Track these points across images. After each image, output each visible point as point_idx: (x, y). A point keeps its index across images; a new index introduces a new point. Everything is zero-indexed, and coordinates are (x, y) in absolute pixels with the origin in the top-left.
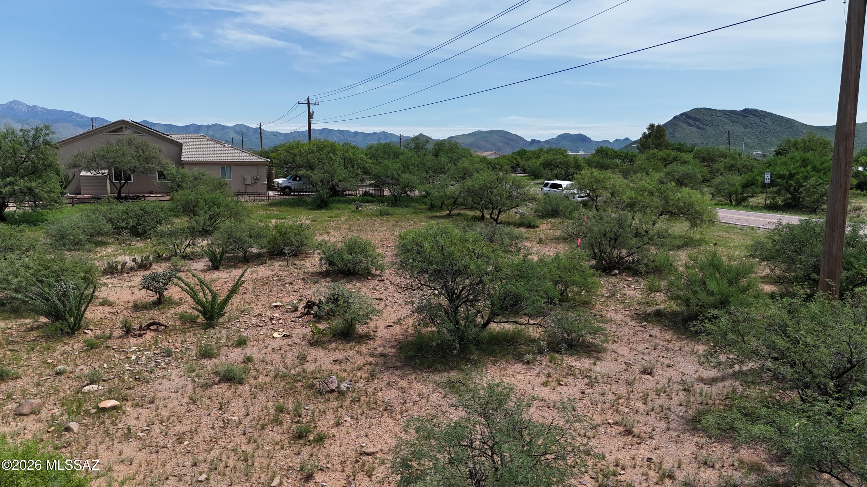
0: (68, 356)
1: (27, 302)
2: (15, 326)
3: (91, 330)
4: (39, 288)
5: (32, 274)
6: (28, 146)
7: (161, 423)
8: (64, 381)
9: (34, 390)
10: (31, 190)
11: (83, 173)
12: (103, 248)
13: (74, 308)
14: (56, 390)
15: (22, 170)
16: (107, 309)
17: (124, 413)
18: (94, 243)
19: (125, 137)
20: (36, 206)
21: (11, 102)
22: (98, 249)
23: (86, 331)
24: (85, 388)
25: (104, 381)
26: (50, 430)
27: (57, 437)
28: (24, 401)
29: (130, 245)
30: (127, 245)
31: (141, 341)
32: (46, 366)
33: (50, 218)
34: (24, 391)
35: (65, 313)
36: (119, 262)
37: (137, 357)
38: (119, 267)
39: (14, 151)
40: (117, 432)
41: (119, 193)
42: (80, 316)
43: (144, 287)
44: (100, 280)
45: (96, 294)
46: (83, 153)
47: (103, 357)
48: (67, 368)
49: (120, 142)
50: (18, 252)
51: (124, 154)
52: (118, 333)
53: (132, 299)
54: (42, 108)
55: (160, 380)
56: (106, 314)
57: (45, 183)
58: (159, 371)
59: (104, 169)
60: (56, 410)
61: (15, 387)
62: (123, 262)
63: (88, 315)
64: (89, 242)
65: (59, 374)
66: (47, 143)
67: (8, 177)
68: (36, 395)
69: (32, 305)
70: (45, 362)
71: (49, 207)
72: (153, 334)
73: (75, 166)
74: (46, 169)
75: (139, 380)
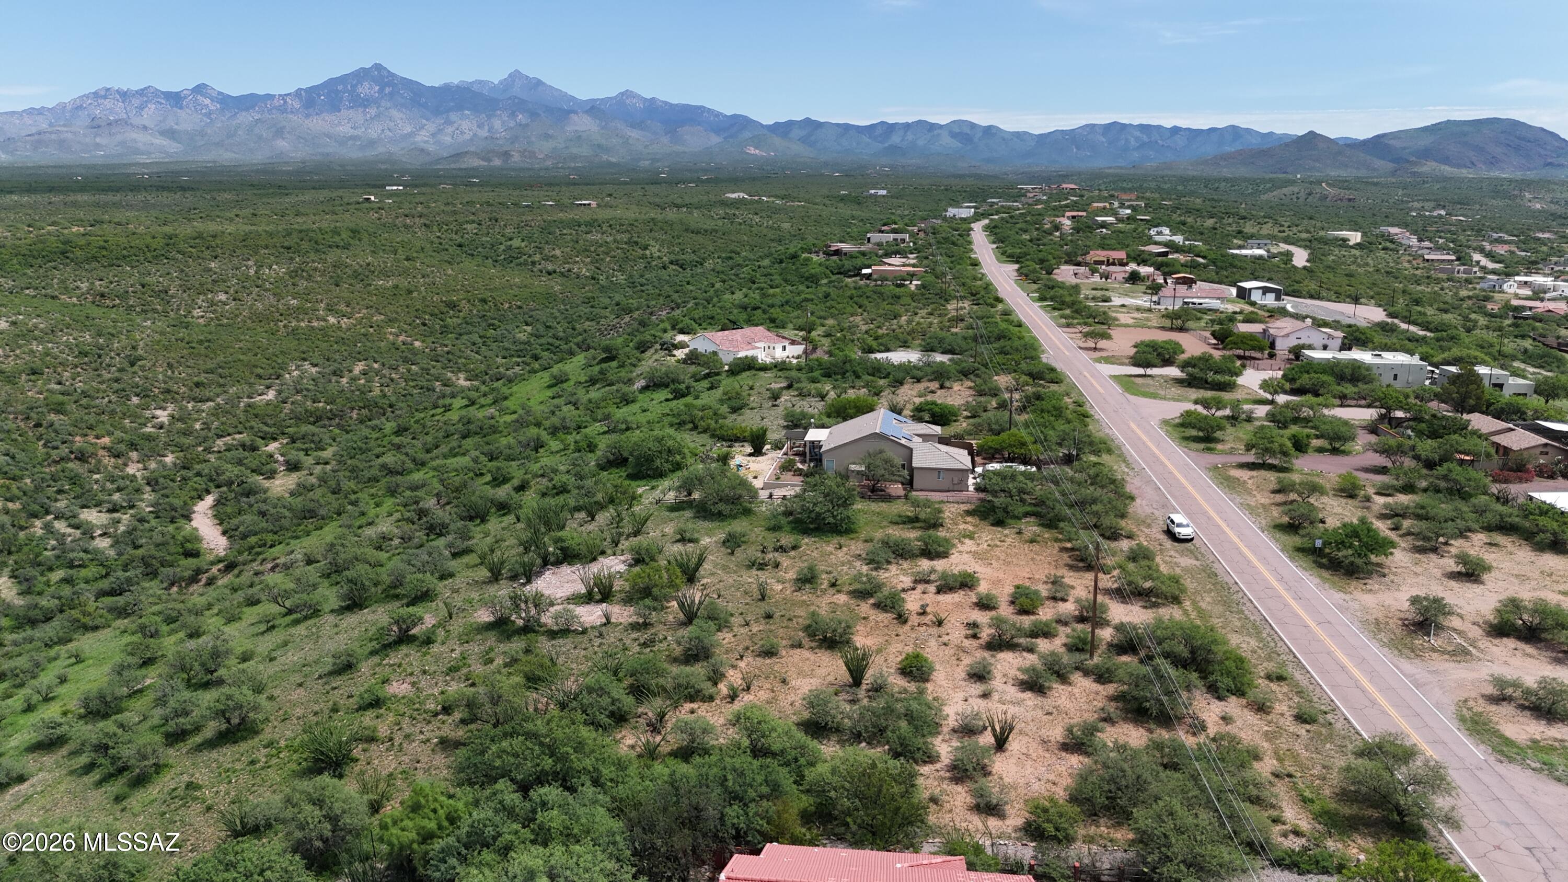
21: (622, 94)
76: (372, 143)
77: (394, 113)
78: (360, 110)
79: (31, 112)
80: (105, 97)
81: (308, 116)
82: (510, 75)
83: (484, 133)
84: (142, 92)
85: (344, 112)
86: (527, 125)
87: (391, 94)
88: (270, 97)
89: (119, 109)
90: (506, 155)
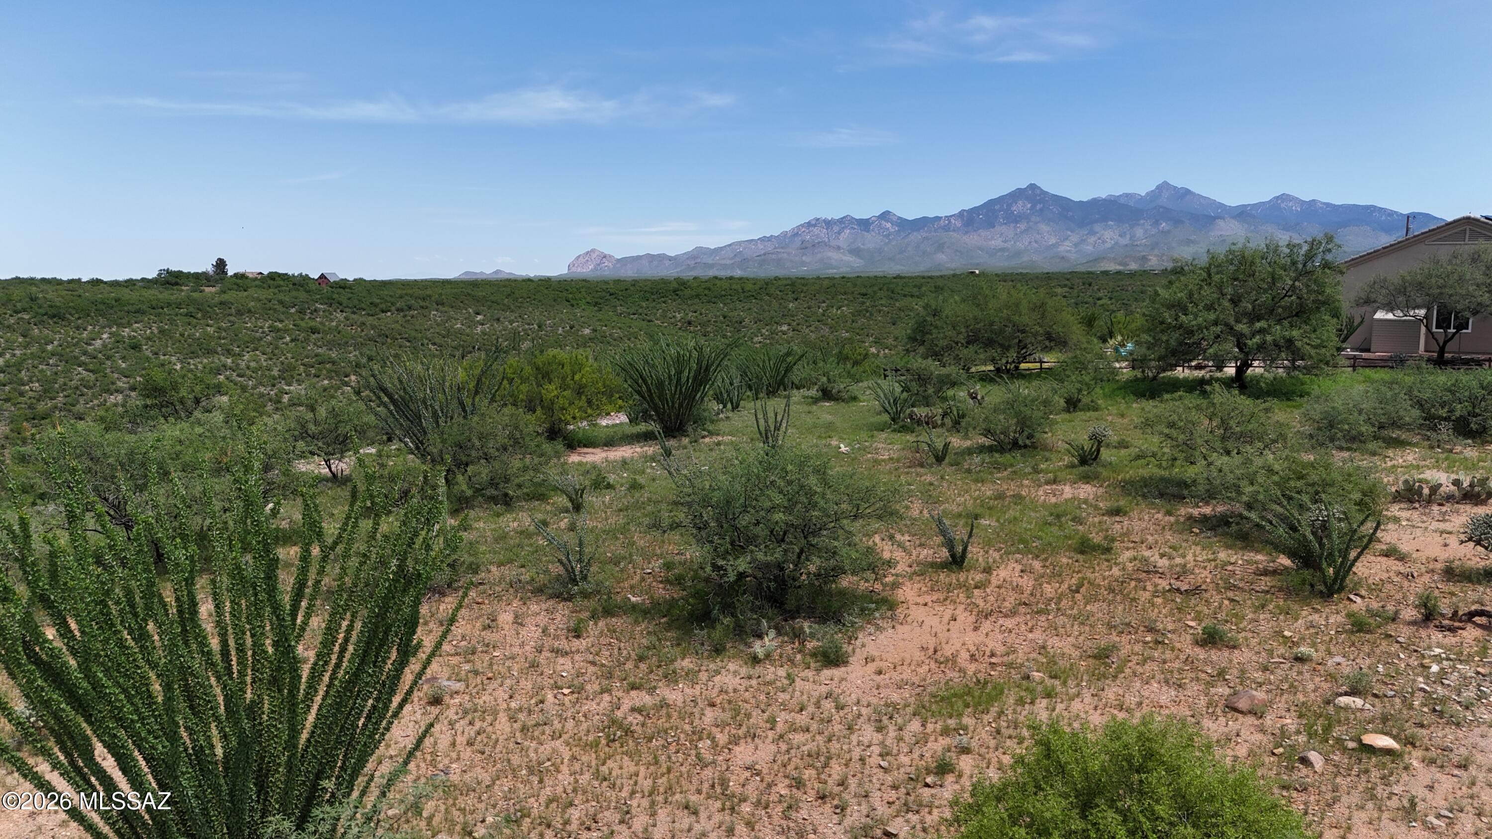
0: (1317, 633)
1: (1263, 527)
2: (1240, 562)
3: (1362, 597)
4: (1283, 506)
5: (1276, 483)
6: (1296, 270)
7: (1479, 815)
8: (1307, 676)
9: (1258, 676)
10: (1290, 342)
11: (1380, 315)
12: (1398, 452)
13: (1337, 553)
14: (1292, 686)
15: (1280, 310)
16: (1395, 565)
17: (1406, 768)
18: (1384, 440)
19: (1467, 248)
20: (1295, 368)
21: (1277, 198)
22: (1390, 453)
23: (1352, 597)
24: (1341, 699)
25: (1375, 696)
26: (1275, 751)
27: (1286, 767)
28: (1241, 688)
29: (1451, 451)
30: (1445, 451)
31: (1454, 640)
32: (1281, 640)
33: (1316, 390)
34: (1243, 671)
35: (1321, 559)
36: (1427, 482)
37: (1442, 669)
38: (1426, 491)
39: (1273, 278)
40: (1389, 798)
41: (1442, 351)
42: (1345, 569)
43: (1470, 539)
44: (1387, 510)
45: (1379, 534)
46: (1385, 280)
47: (1378, 651)
48: (1314, 655)
49: (1456, 257)
50: (1260, 445)
51: (1461, 279)
52: (1409, 613)
53: (1443, 555)
54: (1324, 204)
55: (1484, 728)
56: (1392, 574)
57: (1315, 331)
58: (1483, 709)
59: (1418, 307)
60: (1289, 721)
61: (1231, 661)
62: (1433, 483)
63: (1361, 569)
64: (1376, 438)
65: (1300, 659)
66: (1326, 265)
67: (1258, 321)
68: (1260, 685)
69: (1270, 533)
70: (1280, 633)
71: (1315, 371)
72: (1478, 633)
73: (1368, 301)
74: (1318, 308)
75: (1441, 714)
76: (1018, 253)
77: (1043, 227)
78: (1012, 225)
79: (763, 239)
80: (815, 226)
81: (967, 233)
82: (1158, 187)
83: (1125, 241)
84: (841, 221)
85: (998, 228)
86: (1169, 232)
87: (1041, 210)
88: (938, 218)
89: (821, 233)
90: (1144, 259)
